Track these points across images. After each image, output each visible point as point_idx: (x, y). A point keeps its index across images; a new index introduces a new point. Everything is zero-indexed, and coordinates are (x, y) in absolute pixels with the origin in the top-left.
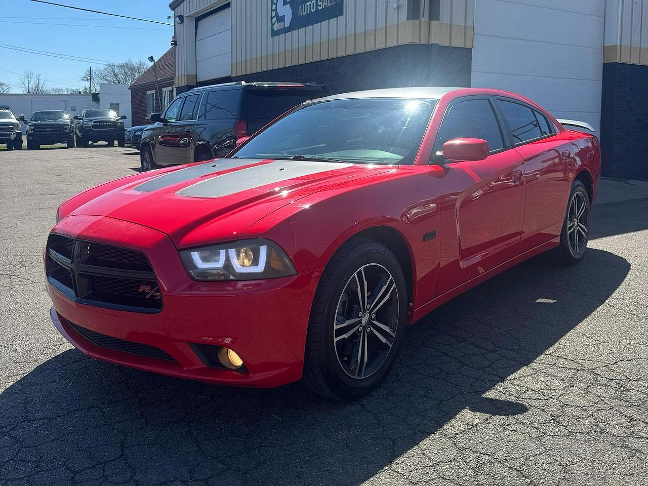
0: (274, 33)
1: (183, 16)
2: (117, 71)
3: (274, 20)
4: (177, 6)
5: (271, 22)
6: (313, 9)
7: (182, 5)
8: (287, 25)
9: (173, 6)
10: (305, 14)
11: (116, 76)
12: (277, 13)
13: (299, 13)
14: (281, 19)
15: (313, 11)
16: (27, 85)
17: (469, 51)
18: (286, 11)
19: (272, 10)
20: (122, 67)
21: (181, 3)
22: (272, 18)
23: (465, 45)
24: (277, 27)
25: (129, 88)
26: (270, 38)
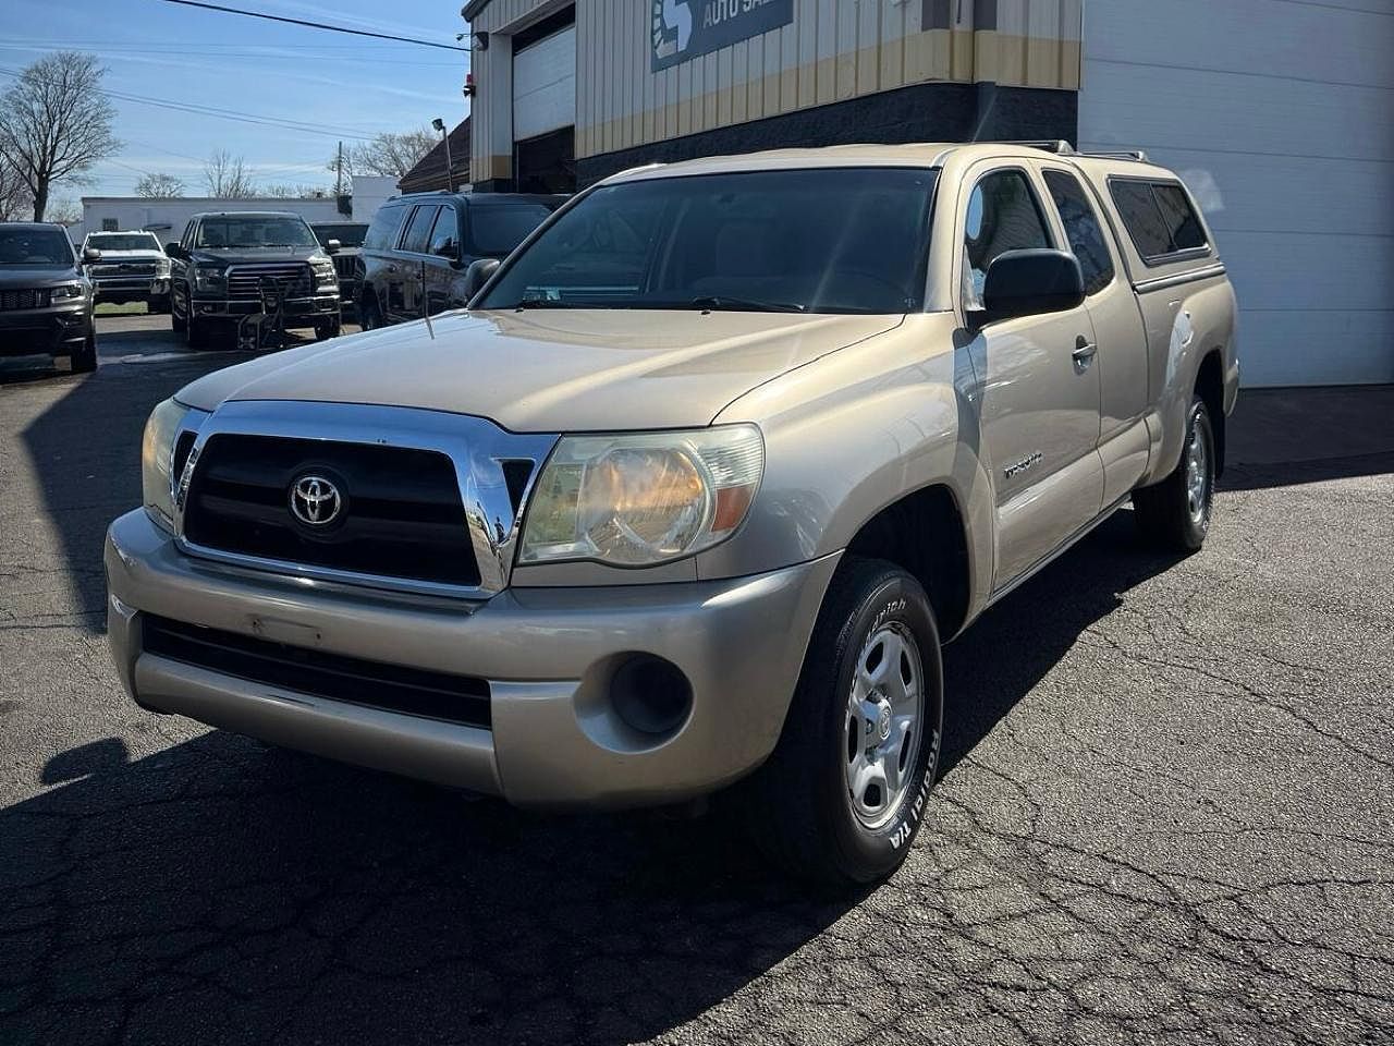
0: (659, 65)
1: (487, 34)
2: (398, 149)
3: (658, 36)
4: (477, 14)
5: (653, 40)
6: (734, 10)
7: (486, 10)
8: (682, 47)
9: (470, 14)
10: (716, 22)
11: (396, 160)
12: (663, 21)
13: (708, 20)
14: (671, 34)
15: (732, 15)
16: (216, 181)
17: (1070, 98)
18: (680, 18)
19: (654, 16)
20: (408, 141)
21: (485, 5)
22: (653, 33)
23: (1060, 84)
24: (663, 50)
25: (397, 187)
26: (650, 76)
